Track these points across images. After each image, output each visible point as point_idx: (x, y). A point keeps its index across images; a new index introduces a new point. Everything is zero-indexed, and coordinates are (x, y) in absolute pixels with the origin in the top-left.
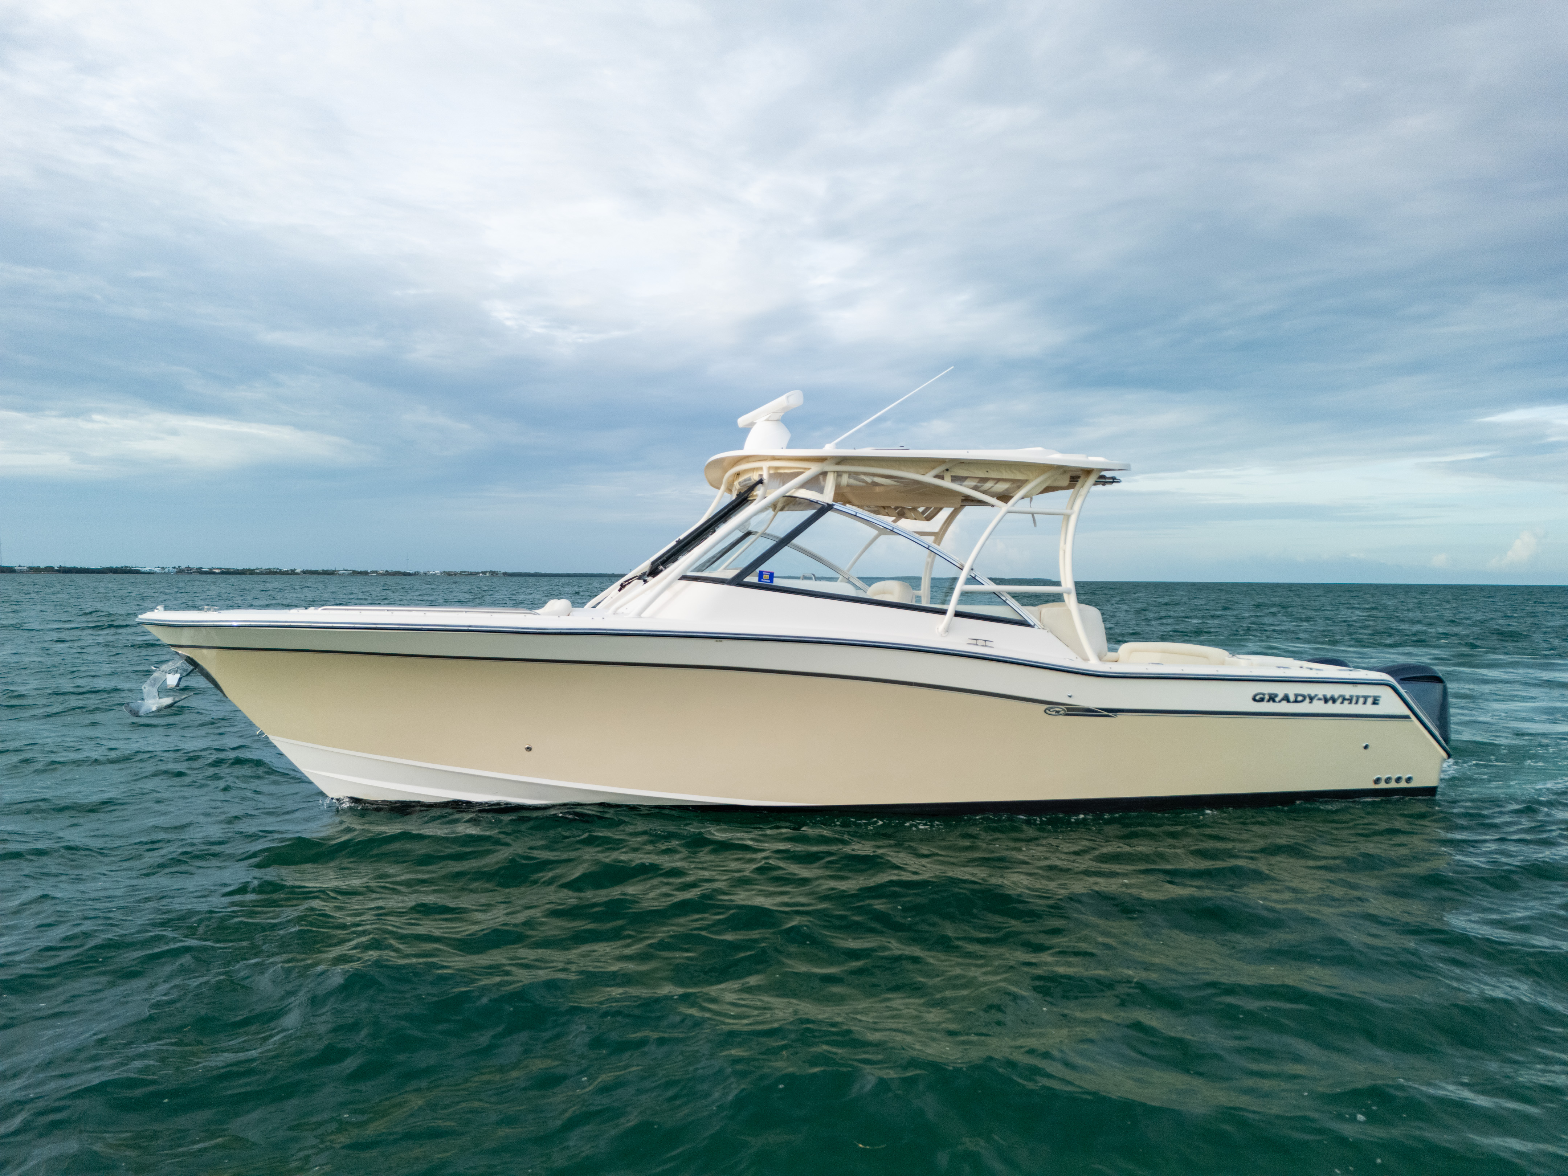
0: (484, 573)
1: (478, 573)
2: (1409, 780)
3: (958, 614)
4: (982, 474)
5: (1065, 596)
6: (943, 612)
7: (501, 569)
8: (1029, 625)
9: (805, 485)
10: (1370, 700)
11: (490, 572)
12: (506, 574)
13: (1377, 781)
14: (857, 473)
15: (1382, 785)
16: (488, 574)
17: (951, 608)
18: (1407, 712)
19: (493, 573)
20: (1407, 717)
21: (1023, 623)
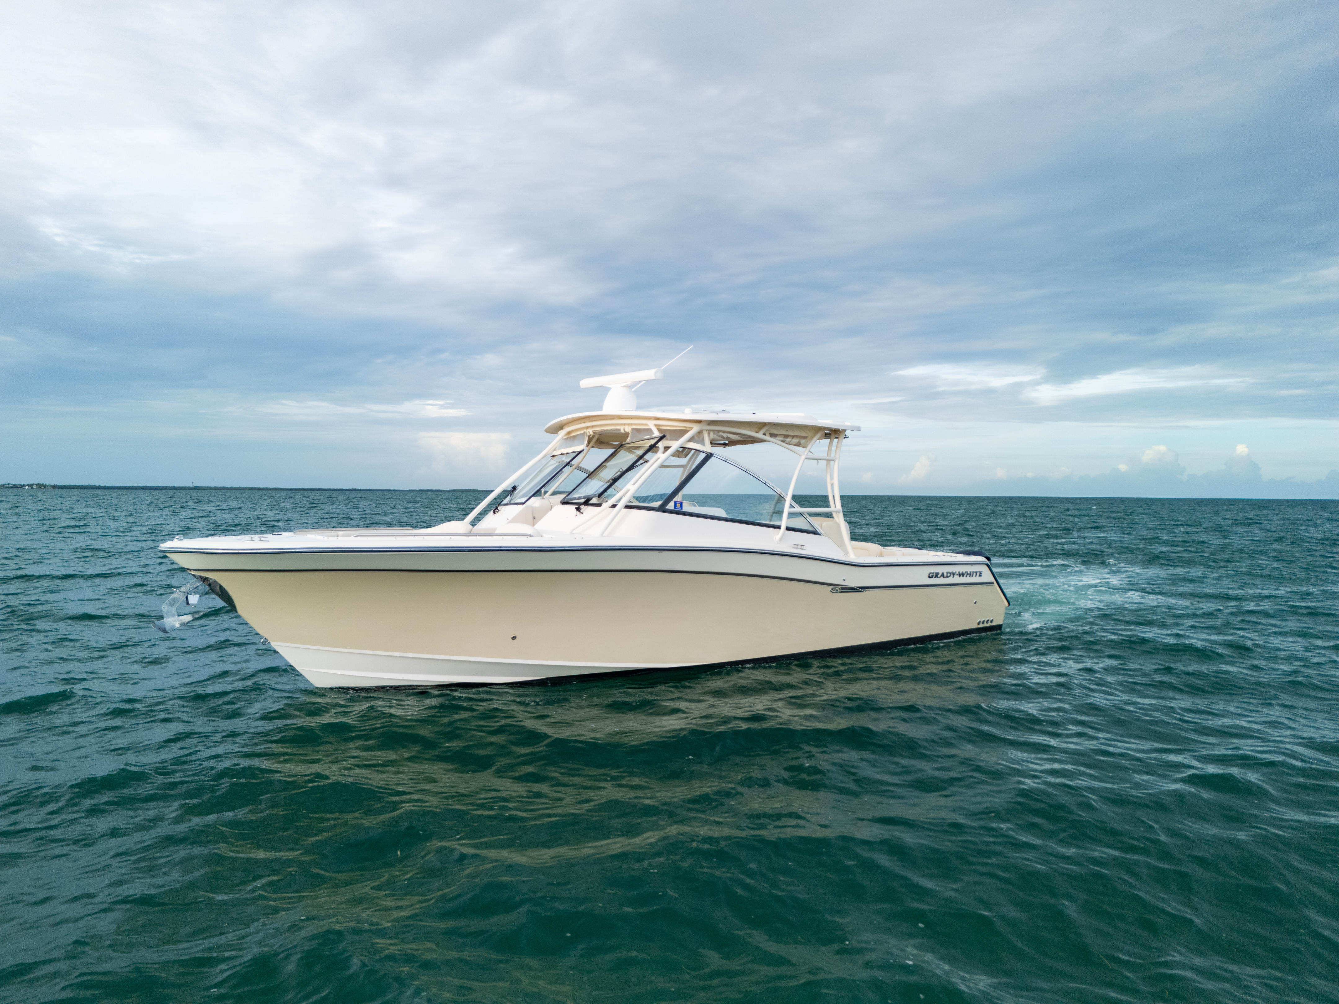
0: (31, 486)
1: (24, 486)
2: (992, 621)
3: (788, 529)
4: (784, 433)
5: (834, 514)
6: (778, 527)
7: (50, 482)
8: (818, 534)
9: (691, 440)
10: (978, 574)
11: (37, 485)
12: (55, 487)
13: (979, 624)
14: (718, 431)
15: (981, 626)
16: (35, 487)
17: (784, 523)
18: (993, 580)
19: (40, 486)
20: (993, 583)
21: (815, 533)
